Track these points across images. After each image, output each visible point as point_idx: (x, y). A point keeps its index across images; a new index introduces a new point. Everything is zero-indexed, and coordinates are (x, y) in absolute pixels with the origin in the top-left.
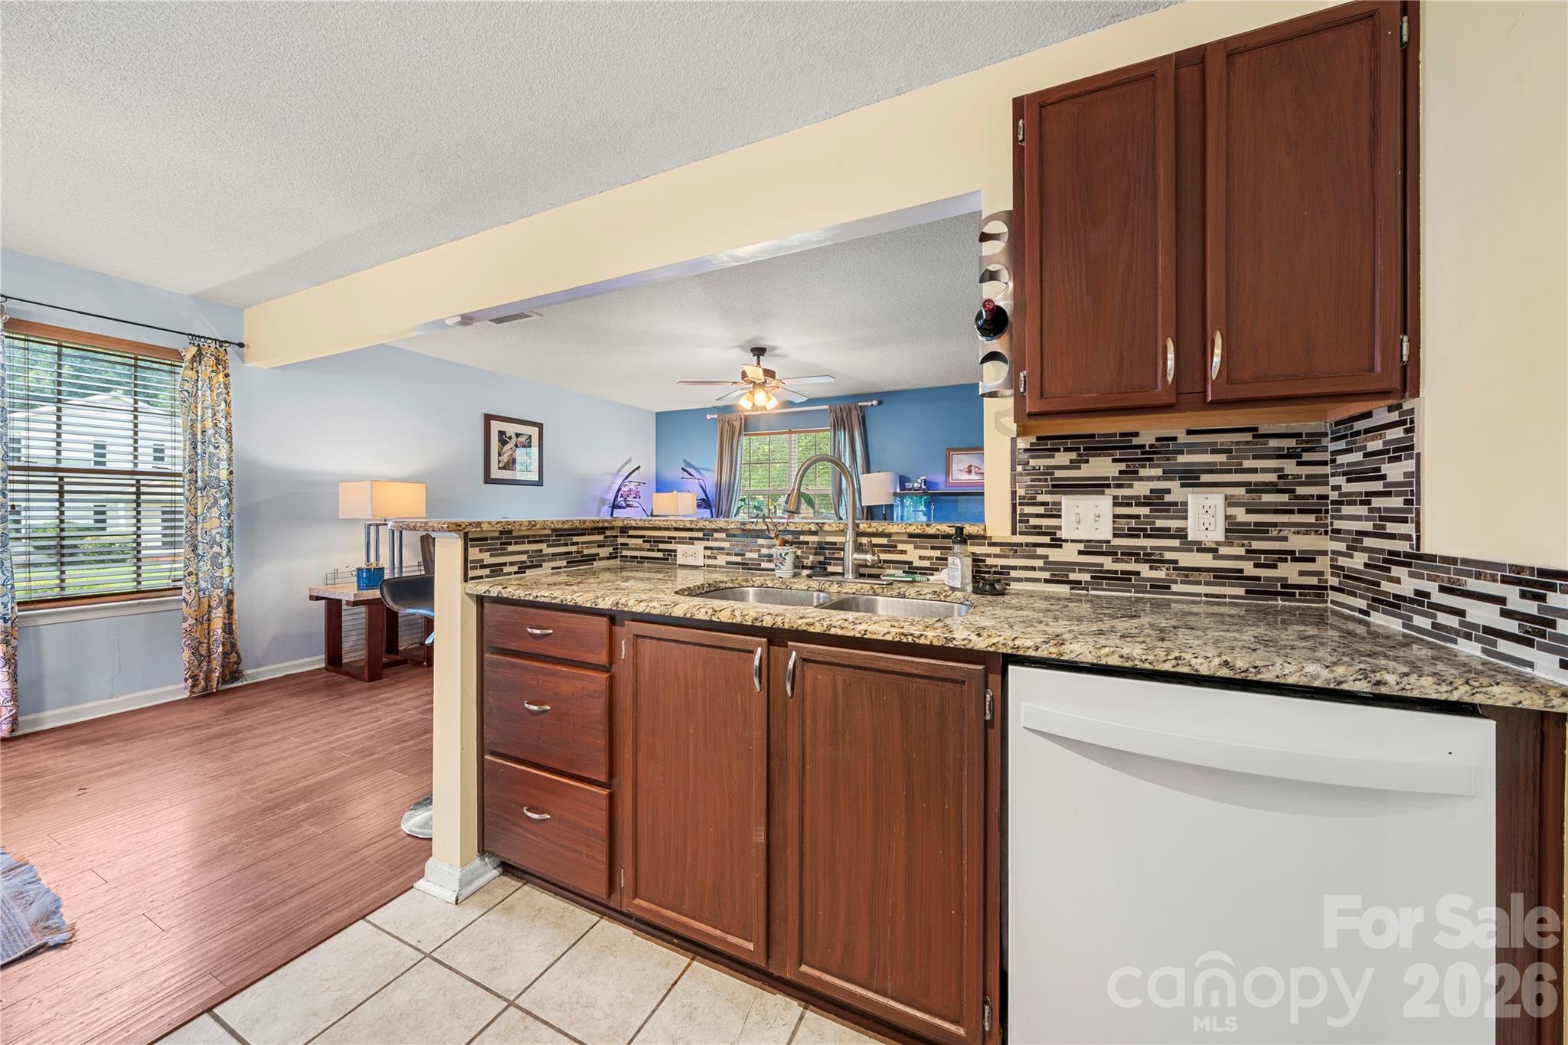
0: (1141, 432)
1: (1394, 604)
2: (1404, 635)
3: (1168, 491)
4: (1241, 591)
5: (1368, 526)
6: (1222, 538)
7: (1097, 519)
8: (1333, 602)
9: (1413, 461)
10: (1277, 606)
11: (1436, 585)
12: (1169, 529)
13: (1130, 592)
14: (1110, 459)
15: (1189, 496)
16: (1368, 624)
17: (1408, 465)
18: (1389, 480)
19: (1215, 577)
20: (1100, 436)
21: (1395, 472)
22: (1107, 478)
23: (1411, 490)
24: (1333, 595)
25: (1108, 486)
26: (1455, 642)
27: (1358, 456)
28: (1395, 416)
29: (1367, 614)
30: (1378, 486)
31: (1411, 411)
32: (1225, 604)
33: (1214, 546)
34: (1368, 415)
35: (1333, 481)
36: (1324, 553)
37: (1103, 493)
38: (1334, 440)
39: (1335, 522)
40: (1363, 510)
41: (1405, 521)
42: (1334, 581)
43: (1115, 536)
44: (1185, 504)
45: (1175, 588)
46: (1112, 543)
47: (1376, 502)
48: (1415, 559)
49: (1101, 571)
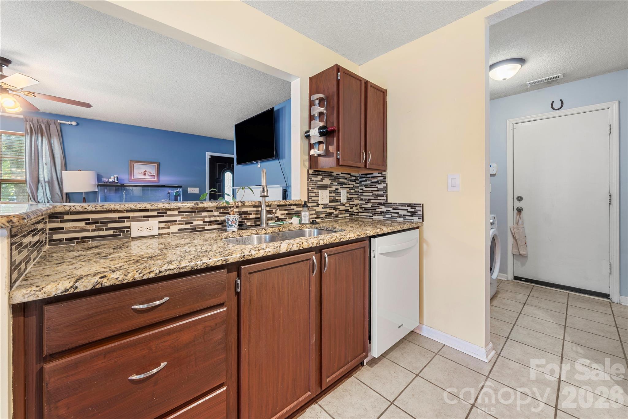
0: (334, 172)
1: (381, 213)
2: (383, 219)
3: (338, 189)
4: (348, 215)
5: (373, 198)
6: (346, 202)
7: (327, 197)
8: (360, 215)
9: (386, 184)
10: (353, 218)
11: (392, 208)
12: (338, 200)
13: (332, 218)
14: (328, 179)
15: (342, 191)
16: (373, 219)
18: (378, 188)
19: (345, 212)
20: (327, 172)
21: (380, 186)
22: (327, 185)
23: (385, 191)
24: (360, 214)
25: (328, 187)
26: (397, 218)
27: (369, 182)
28: (380, 175)
29: (373, 217)
30: (376, 189)
31: (385, 174)
32: (342, 219)
33: (345, 204)
34: (372, 174)
35: (360, 188)
36: (358, 204)
37: (327, 189)
38: (360, 178)
39: (361, 197)
40: (371, 194)
41: (383, 196)
42: (361, 211)
43: (330, 202)
44: (341, 193)
45: (340, 216)
46: (329, 204)
47: (374, 193)
48: (386, 204)
49: (327, 213)
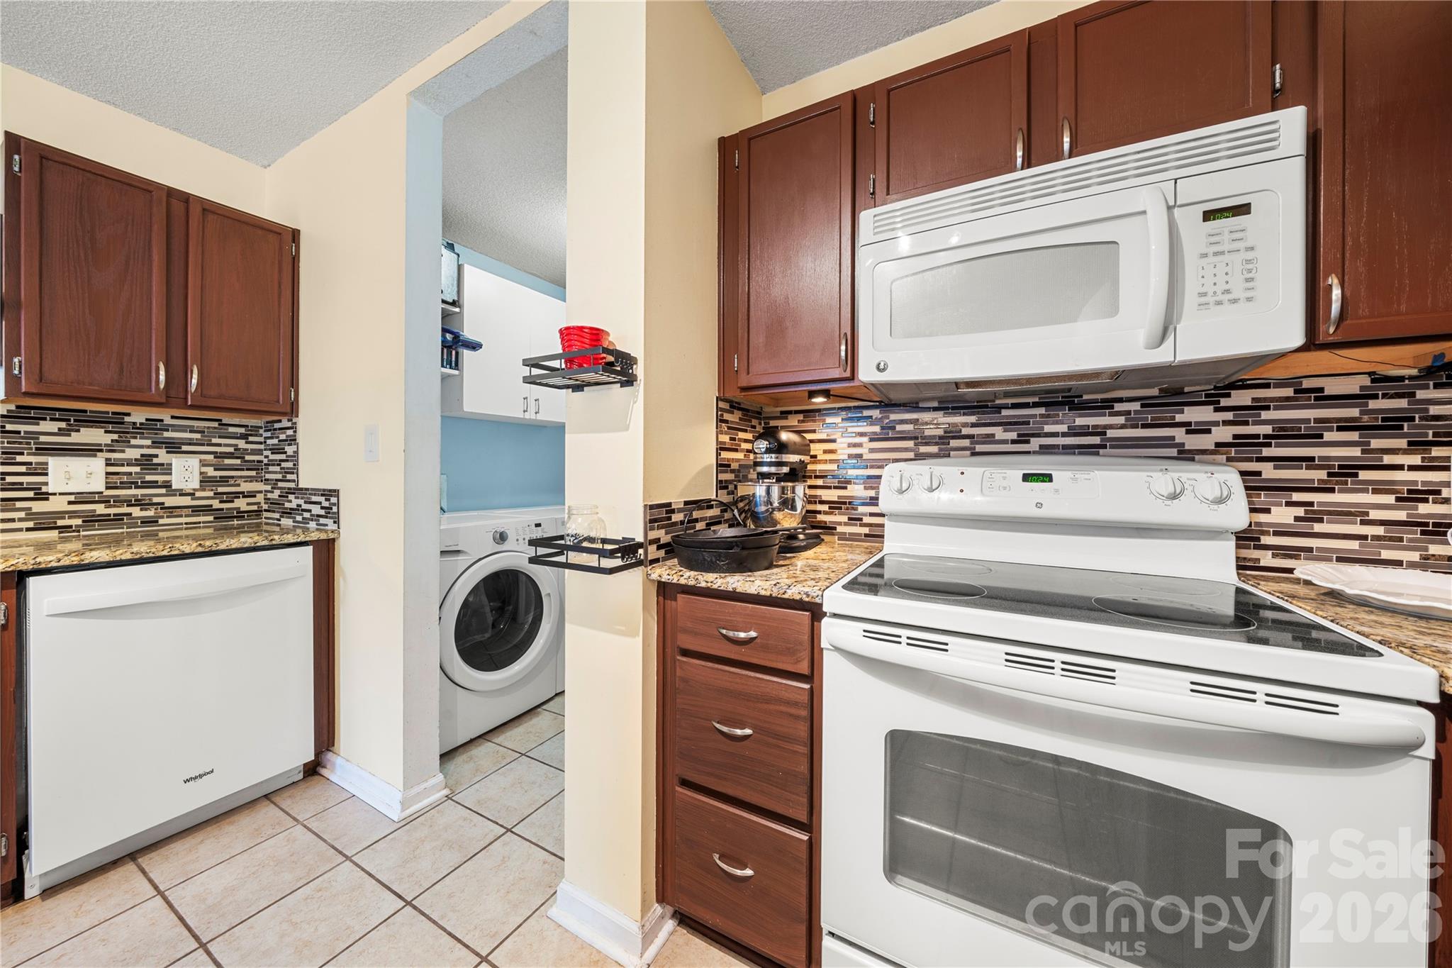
0: (132, 413)
1: (289, 513)
2: (294, 526)
3: (156, 456)
4: (211, 518)
5: (279, 476)
6: (198, 487)
7: (89, 476)
8: (265, 518)
9: (296, 445)
10: (234, 524)
11: (303, 501)
12: (157, 482)
13: (123, 528)
14: (103, 430)
15: (173, 459)
16: (279, 525)
17: (294, 448)
18: (288, 454)
19: (193, 511)
20: (91, 412)
21: (290, 450)
22: (100, 445)
23: (295, 459)
24: (265, 514)
25: (101, 451)
26: (308, 523)
27: (275, 441)
28: (289, 424)
29: (280, 520)
30: (283, 457)
31: (295, 423)
32: (199, 528)
33: (192, 492)
34: (280, 421)
35: (266, 453)
36: (261, 492)
37: (95, 456)
38: (265, 431)
39: (266, 475)
40: (277, 469)
41: (293, 473)
42: (265, 507)
43: (107, 488)
44: (171, 464)
45: (163, 521)
46: (104, 494)
47: (284, 464)
48: (297, 491)
49: (93, 516)
